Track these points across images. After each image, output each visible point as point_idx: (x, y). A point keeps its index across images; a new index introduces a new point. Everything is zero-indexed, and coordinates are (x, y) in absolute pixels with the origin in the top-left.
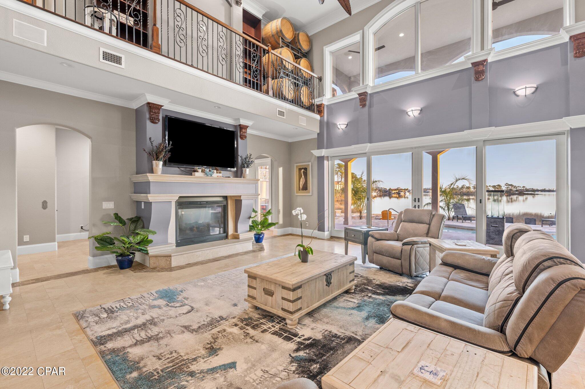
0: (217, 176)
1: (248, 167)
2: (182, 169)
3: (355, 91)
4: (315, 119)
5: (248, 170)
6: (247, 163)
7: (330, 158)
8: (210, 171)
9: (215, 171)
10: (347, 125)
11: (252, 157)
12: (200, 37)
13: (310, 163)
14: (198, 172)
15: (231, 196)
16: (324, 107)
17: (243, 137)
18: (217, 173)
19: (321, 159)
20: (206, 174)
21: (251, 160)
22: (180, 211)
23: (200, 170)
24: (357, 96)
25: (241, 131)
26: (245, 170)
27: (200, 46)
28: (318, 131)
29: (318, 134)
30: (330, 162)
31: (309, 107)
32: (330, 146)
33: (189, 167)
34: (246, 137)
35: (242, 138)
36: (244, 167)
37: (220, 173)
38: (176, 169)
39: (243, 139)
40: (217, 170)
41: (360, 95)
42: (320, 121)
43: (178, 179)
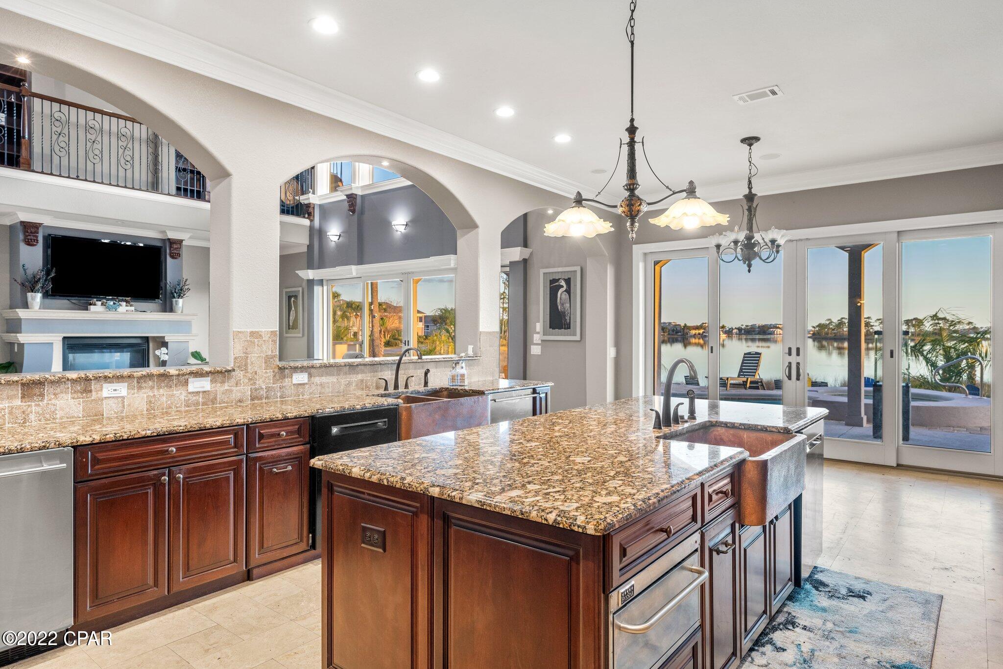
0: (127, 311)
1: (179, 297)
2: (73, 301)
3: (341, 191)
4: (303, 226)
5: (180, 301)
6: (180, 292)
7: (325, 283)
8: (114, 304)
9: (124, 304)
10: (340, 236)
11: (187, 283)
12: (90, 140)
13: (300, 289)
14: (95, 305)
15: (154, 338)
16: (314, 208)
17: (176, 256)
18: (127, 306)
19: (311, 283)
20: (108, 308)
21: (186, 287)
22: (71, 356)
23: (99, 303)
24: (345, 197)
25: (171, 247)
26: (176, 301)
27: (91, 151)
28: (308, 243)
29: (308, 246)
30: (325, 288)
31: (293, 208)
32: (321, 265)
33: (83, 300)
34: (179, 255)
35: (172, 257)
36: (174, 297)
37: (131, 306)
38: (64, 302)
39: (176, 258)
40: (127, 302)
41: (348, 196)
42: (310, 226)
43: (62, 315)
